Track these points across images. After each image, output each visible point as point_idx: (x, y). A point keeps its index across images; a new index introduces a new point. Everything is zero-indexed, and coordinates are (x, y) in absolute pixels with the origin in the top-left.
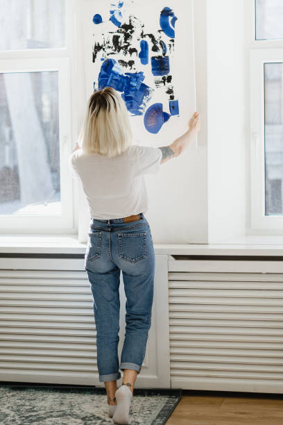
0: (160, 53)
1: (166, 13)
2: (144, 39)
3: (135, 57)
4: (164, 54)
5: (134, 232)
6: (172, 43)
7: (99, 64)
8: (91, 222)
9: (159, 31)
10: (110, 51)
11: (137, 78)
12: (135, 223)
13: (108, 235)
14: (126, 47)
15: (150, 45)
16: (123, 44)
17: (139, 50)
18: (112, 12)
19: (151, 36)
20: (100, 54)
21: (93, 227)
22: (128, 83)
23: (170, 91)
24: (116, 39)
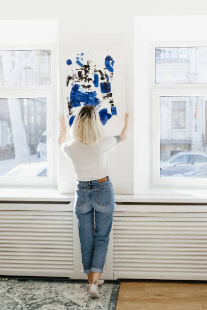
0: (105, 81)
1: (108, 59)
2: (96, 73)
3: (91, 83)
4: (107, 82)
5: (104, 189)
6: (112, 75)
7: (70, 87)
8: (78, 183)
9: (105, 69)
10: (77, 80)
11: (93, 95)
12: (105, 183)
13: (89, 191)
14: (86, 78)
15: (100, 76)
16: (84, 76)
17: (93, 79)
18: (77, 58)
19: (100, 71)
20: (71, 82)
21: (79, 186)
22: (88, 98)
23: (111, 102)
24: (80, 73)
